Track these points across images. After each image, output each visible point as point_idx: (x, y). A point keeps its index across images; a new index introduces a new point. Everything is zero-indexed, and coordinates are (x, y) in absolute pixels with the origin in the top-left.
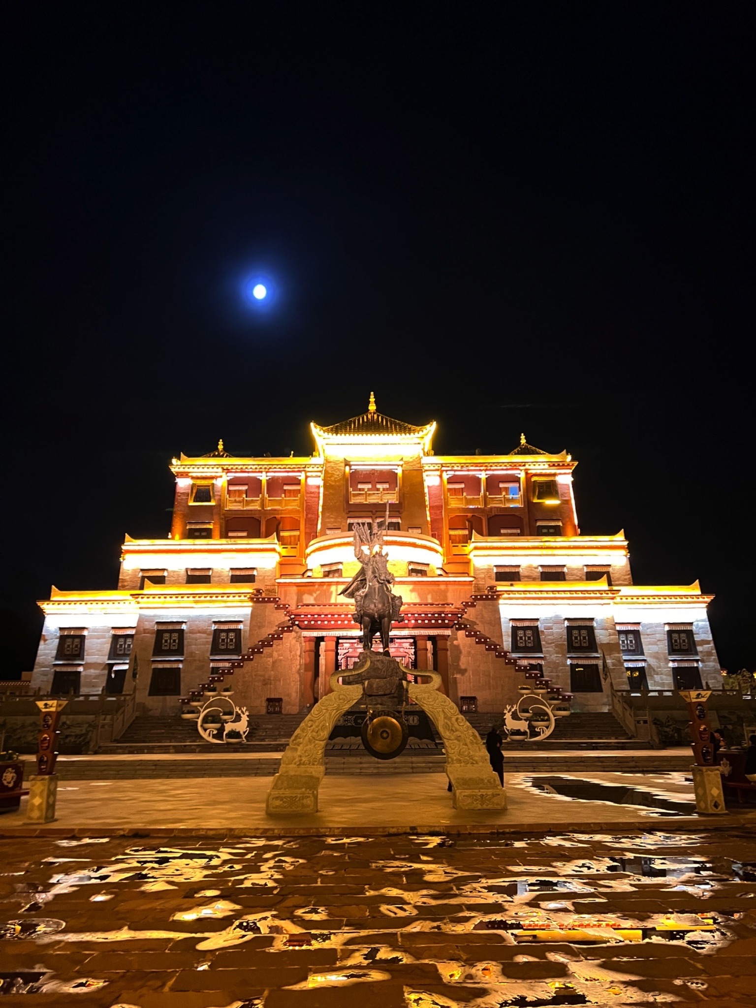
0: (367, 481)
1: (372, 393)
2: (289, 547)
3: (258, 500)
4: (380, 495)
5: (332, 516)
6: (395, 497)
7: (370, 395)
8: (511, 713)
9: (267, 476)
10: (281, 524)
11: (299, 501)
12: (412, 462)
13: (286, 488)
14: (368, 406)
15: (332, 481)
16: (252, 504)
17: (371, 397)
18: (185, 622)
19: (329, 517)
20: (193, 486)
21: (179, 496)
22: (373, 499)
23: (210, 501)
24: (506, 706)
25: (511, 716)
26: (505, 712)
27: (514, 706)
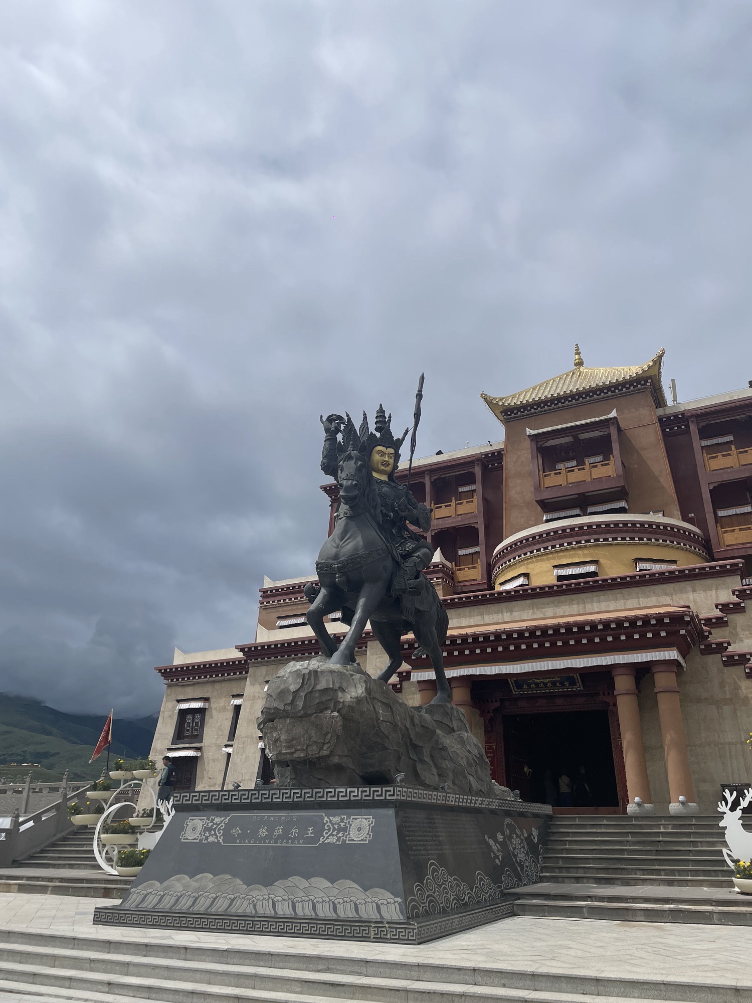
2: (466, 567)
5: (521, 515)
8: (738, 813)
9: (431, 477)
10: (458, 541)
11: (475, 503)
15: (518, 467)
19: (517, 517)
24: (724, 793)
25: (741, 822)
26: (722, 808)
27: (746, 791)
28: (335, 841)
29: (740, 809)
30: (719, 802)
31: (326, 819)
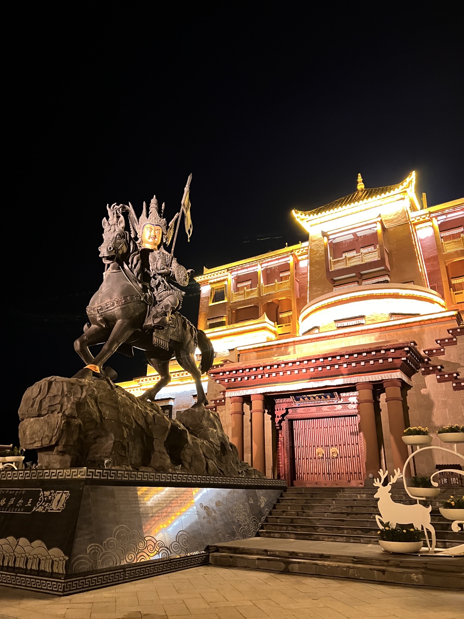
0: (352, 249)
1: (359, 174)
2: (284, 325)
3: (256, 290)
4: (360, 256)
5: (319, 289)
6: (377, 254)
7: (357, 176)
8: (389, 487)
9: (262, 268)
10: (280, 308)
11: (289, 283)
12: (396, 219)
13: (281, 275)
14: (357, 186)
15: (318, 257)
16: (252, 294)
17: (359, 178)
18: (173, 399)
19: (316, 291)
20: (213, 289)
21: (203, 300)
22: (354, 262)
23: (224, 300)
24: (379, 472)
25: (391, 494)
26: (377, 483)
27: (395, 471)
28: (41, 510)
29: (390, 485)
30: (375, 479)
31: (42, 493)
